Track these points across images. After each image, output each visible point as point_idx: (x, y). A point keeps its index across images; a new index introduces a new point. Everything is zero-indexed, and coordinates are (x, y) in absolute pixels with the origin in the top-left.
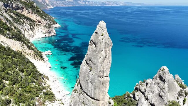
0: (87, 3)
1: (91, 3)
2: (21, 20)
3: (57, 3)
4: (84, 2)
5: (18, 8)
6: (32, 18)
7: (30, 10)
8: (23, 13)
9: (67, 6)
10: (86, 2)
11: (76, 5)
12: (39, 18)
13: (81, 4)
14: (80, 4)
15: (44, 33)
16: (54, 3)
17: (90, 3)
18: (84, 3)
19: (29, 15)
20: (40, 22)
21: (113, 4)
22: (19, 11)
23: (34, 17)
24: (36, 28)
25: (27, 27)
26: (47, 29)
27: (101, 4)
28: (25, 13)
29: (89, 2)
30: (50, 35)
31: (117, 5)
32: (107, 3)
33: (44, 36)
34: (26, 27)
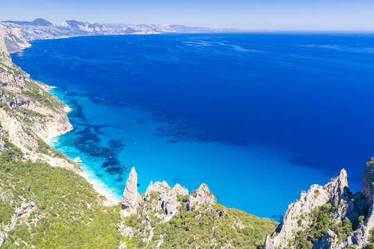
0: (97, 29)
1: (106, 29)
2: (30, 119)
3: (35, 32)
4: (90, 26)
5: (23, 103)
6: (41, 113)
7: (38, 102)
8: (29, 108)
9: (56, 38)
10: (94, 28)
11: (76, 34)
12: (50, 112)
13: (86, 32)
14: (83, 32)
15: (58, 130)
16: (30, 32)
17: (103, 29)
18: (91, 30)
19: (37, 110)
20: (51, 116)
21: (148, 31)
22: (24, 106)
23: (44, 111)
24: (47, 124)
25: (38, 125)
26: (62, 125)
27: (125, 31)
28: (32, 107)
29: (101, 27)
30: (66, 132)
31: (156, 33)
32: (136, 29)
33: (59, 134)
34: (37, 127)
